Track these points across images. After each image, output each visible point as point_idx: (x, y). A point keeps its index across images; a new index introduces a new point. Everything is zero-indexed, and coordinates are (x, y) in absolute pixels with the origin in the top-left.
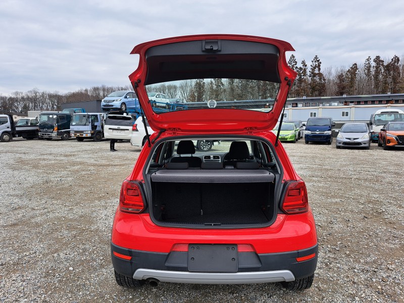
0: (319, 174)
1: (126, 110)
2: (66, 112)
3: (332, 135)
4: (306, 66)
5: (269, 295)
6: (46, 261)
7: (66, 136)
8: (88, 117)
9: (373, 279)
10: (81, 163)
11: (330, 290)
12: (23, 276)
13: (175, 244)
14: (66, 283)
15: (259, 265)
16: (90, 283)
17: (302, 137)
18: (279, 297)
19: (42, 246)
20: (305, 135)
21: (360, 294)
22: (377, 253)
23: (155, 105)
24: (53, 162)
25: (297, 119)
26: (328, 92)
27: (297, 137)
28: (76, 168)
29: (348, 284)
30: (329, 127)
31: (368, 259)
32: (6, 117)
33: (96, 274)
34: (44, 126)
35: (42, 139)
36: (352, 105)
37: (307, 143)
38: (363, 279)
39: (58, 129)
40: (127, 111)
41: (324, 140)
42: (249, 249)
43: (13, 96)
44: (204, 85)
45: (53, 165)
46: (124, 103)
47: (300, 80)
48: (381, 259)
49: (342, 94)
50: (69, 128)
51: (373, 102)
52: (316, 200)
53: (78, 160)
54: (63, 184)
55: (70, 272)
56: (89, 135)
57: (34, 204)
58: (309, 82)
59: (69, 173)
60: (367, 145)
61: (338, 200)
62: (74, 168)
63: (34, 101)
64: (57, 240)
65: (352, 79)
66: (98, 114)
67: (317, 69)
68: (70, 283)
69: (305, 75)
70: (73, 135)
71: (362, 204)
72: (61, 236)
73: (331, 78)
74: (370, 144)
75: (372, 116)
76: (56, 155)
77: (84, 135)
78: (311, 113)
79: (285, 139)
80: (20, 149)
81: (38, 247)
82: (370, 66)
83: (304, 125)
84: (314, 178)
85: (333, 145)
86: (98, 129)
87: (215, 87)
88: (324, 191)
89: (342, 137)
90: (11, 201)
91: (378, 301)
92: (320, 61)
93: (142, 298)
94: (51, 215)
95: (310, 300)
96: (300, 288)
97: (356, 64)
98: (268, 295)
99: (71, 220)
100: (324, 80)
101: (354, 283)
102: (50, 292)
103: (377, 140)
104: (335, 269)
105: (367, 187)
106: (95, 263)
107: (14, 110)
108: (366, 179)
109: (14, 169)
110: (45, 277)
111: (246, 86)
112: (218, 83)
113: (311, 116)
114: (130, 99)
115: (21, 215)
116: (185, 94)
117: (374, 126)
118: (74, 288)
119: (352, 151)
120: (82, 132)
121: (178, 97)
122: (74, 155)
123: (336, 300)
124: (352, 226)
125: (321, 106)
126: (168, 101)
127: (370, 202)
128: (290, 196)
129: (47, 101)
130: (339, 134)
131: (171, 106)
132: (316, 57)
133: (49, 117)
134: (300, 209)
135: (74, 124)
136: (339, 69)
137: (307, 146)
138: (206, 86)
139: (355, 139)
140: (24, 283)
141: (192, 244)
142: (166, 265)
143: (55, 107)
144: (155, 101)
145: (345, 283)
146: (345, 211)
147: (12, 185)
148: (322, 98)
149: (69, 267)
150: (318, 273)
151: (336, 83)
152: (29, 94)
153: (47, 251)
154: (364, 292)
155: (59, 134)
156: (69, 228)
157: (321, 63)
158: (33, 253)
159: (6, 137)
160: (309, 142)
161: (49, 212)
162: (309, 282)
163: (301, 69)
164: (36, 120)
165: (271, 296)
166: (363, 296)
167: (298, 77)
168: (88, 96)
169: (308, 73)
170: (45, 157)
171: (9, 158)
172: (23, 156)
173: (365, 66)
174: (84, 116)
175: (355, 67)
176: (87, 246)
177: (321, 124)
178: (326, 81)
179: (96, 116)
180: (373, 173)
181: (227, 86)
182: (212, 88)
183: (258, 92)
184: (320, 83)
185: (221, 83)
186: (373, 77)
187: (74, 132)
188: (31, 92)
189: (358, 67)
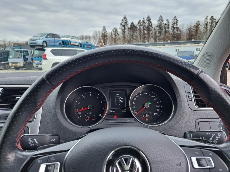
4: (169, 22)
7: (7, 66)
8: (21, 52)
23: (70, 44)
26: (182, 38)
30: (193, 57)
39: (1, 62)
44: (107, 35)
46: (45, 41)
47: (166, 32)
49: (191, 39)
50: (8, 61)
56: (22, 65)
58: (171, 33)
65: (197, 30)
66: (29, 50)
67: (176, 24)
69: (168, 28)
70: (11, 65)
73: (184, 30)
77: (18, 66)
78: (176, 50)
82: (207, 23)
86: (29, 60)
87: (114, 36)
92: (177, 20)
97: (199, 21)
100: (180, 31)
111: (133, 35)
112: (116, 34)
114: (50, 39)
116: (96, 41)
120: (17, 63)
126: (80, 41)
131: (82, 45)
132: (175, 17)
135: (11, 57)
136: (189, 25)
138: (108, 36)
144: (70, 41)
148: (179, 42)
151: (187, 33)
155: (1, 65)
157: (178, 21)
163: (166, 24)
169: (170, 27)
173: (205, 22)
174: (18, 51)
175: (197, 25)
179: (27, 51)
181: (121, 35)
182: (112, 37)
183: (140, 39)
184: (177, 33)
185: (118, 33)
186: (209, 29)
187: (11, 63)
188: (2, 41)
189: (200, 23)
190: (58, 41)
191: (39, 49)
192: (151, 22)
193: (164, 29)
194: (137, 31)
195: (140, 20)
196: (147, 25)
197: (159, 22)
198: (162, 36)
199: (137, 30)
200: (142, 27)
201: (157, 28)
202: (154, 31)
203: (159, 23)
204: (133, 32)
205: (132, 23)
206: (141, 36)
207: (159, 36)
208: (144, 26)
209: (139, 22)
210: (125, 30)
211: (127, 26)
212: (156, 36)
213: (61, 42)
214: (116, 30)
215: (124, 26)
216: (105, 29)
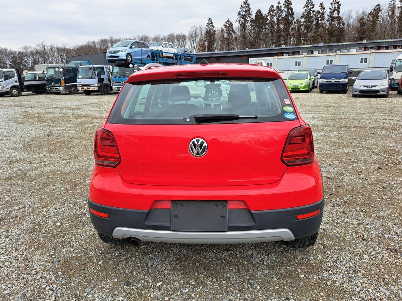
0: (332, 123)
1: (131, 61)
2: (72, 65)
3: (348, 83)
4: (324, 8)
5: (268, 253)
6: (33, 216)
7: (74, 90)
8: (94, 70)
9: (385, 235)
10: (85, 116)
11: (336, 248)
12: (7, 232)
13: (156, 200)
14: (50, 239)
15: (253, 224)
16: (76, 239)
17: (316, 87)
18: (278, 255)
19: (32, 200)
20: (320, 83)
21: (369, 252)
22: (391, 206)
23: (161, 56)
24: (58, 115)
25: (312, 66)
26: (347, 37)
27: (311, 86)
28: (80, 121)
29: (357, 240)
30: (346, 74)
31: (381, 213)
32: (12, 71)
33: (84, 230)
34: (51, 80)
35: (50, 93)
36: (372, 50)
37: (321, 92)
38: (374, 235)
39: (66, 83)
40: (133, 62)
41: (340, 88)
42: (241, 206)
43: (22, 50)
44: (214, 34)
45: (57, 119)
46: (129, 54)
47: (317, 25)
48: (395, 213)
49: (361, 39)
50: (76, 82)
51: (395, 47)
52: (326, 150)
53: (83, 113)
54: (65, 137)
55: (57, 227)
56: (96, 89)
57: (32, 157)
58: (327, 27)
59: (72, 126)
60: (385, 93)
61: (350, 150)
62: (78, 121)
63: (43, 55)
64: (49, 194)
65: (374, 21)
66: (104, 66)
67: (336, 12)
68: (55, 239)
69: (322, 19)
70: (80, 89)
71: (377, 154)
72: (54, 190)
73: (351, 22)
74: (389, 91)
75: (393, 61)
76: (62, 108)
77: (92, 89)
78: (328, 61)
79: (298, 88)
80: (27, 103)
81: (29, 201)
82: (395, 7)
83: (319, 73)
84: (326, 128)
85: (349, 94)
86: (105, 81)
87: (226, 35)
88: (337, 140)
89: (359, 85)
90: (9, 154)
91: (390, 260)
92: (340, 3)
93: (129, 256)
94: (47, 169)
95: (313, 258)
96: (301, 245)
97: (379, 5)
98: (266, 252)
99: (66, 173)
100: (343, 24)
101: (364, 239)
102: (33, 249)
103: (397, 88)
104: (343, 224)
105: (383, 136)
106: (84, 218)
107: (24, 65)
108: (383, 128)
109: (18, 123)
110: (30, 233)
111: (259, 33)
112: (229, 30)
113: (327, 63)
114: (136, 49)
115: (17, 168)
116: (195, 44)
117: (394, 73)
118: (59, 245)
119: (369, 99)
120: (89, 85)
121: (187, 47)
122: (79, 109)
123: (342, 259)
124: (364, 177)
125: (338, 52)
126: (175, 50)
127: (385, 152)
128: (292, 144)
129: (57, 55)
130: (356, 82)
131: (179, 57)
133: (55, 71)
134: (303, 159)
135: (80, 77)
136: (360, 12)
137: (321, 95)
138: (216, 35)
139: (372, 86)
140: (8, 239)
141: (175, 201)
142: (146, 223)
143: (64, 61)
144: (161, 51)
145: (353, 240)
146: (358, 162)
147: (13, 139)
148: (340, 44)
149: (56, 222)
150: (323, 229)
151: (356, 27)
152: (37, 48)
153: (36, 206)
154: (374, 250)
155: (66, 88)
156: (63, 182)
157: (340, 5)
158: (22, 208)
159: (14, 92)
160: (324, 92)
161: (45, 165)
162: (312, 240)
163: (318, 12)
164: (43, 73)
165: (269, 254)
166: (373, 254)
167: (314, 22)
168: (97, 49)
169: (326, 17)
170: (51, 110)
171: (16, 112)
172: (29, 110)
173: (389, 7)
174: (90, 68)
175: (378, 9)
176: (79, 201)
177: (338, 71)
178: (345, 26)
179: (102, 68)
180: (391, 122)
181: (238, 33)
182: (222, 36)
183: (272, 40)
184: (338, 28)
185: (233, 30)
186: (397, 19)
187: (81, 86)
188: (39, 45)
189: (381, 8)
190: (146, 52)
191: (119, 66)
192: (292, 9)
193: (314, 20)
194: (267, 26)
195: (272, 6)
196: (284, 14)
197: (305, 8)
198: (311, 34)
199: (267, 24)
200: (275, 18)
201: (303, 20)
202: (296, 24)
203: (305, 10)
204: (261, 27)
205: (259, 11)
206: (275, 34)
207: (305, 34)
208: (279, 17)
209: (271, 10)
210: (245, 23)
211: (250, 17)
212: (300, 33)
213: (150, 53)
214: (231, 25)
215: (244, 17)
216: (212, 23)
